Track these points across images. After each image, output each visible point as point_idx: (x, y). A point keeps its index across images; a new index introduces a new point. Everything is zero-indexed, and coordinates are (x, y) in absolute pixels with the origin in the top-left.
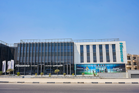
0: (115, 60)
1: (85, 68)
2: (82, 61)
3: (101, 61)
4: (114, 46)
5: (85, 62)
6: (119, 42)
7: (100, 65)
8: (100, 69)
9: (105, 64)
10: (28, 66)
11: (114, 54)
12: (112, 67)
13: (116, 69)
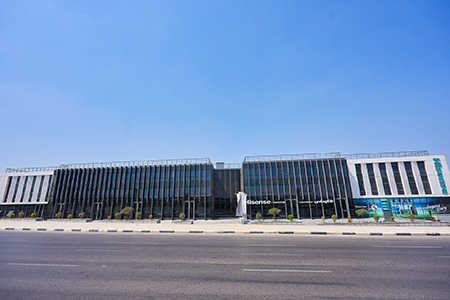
0: (427, 189)
1: (371, 205)
2: (363, 192)
3: (401, 192)
4: (421, 164)
5: (369, 195)
6: (431, 157)
7: (399, 199)
8: (401, 207)
9: (409, 199)
10: (269, 202)
11: (424, 178)
12: (425, 204)
13: (433, 207)
